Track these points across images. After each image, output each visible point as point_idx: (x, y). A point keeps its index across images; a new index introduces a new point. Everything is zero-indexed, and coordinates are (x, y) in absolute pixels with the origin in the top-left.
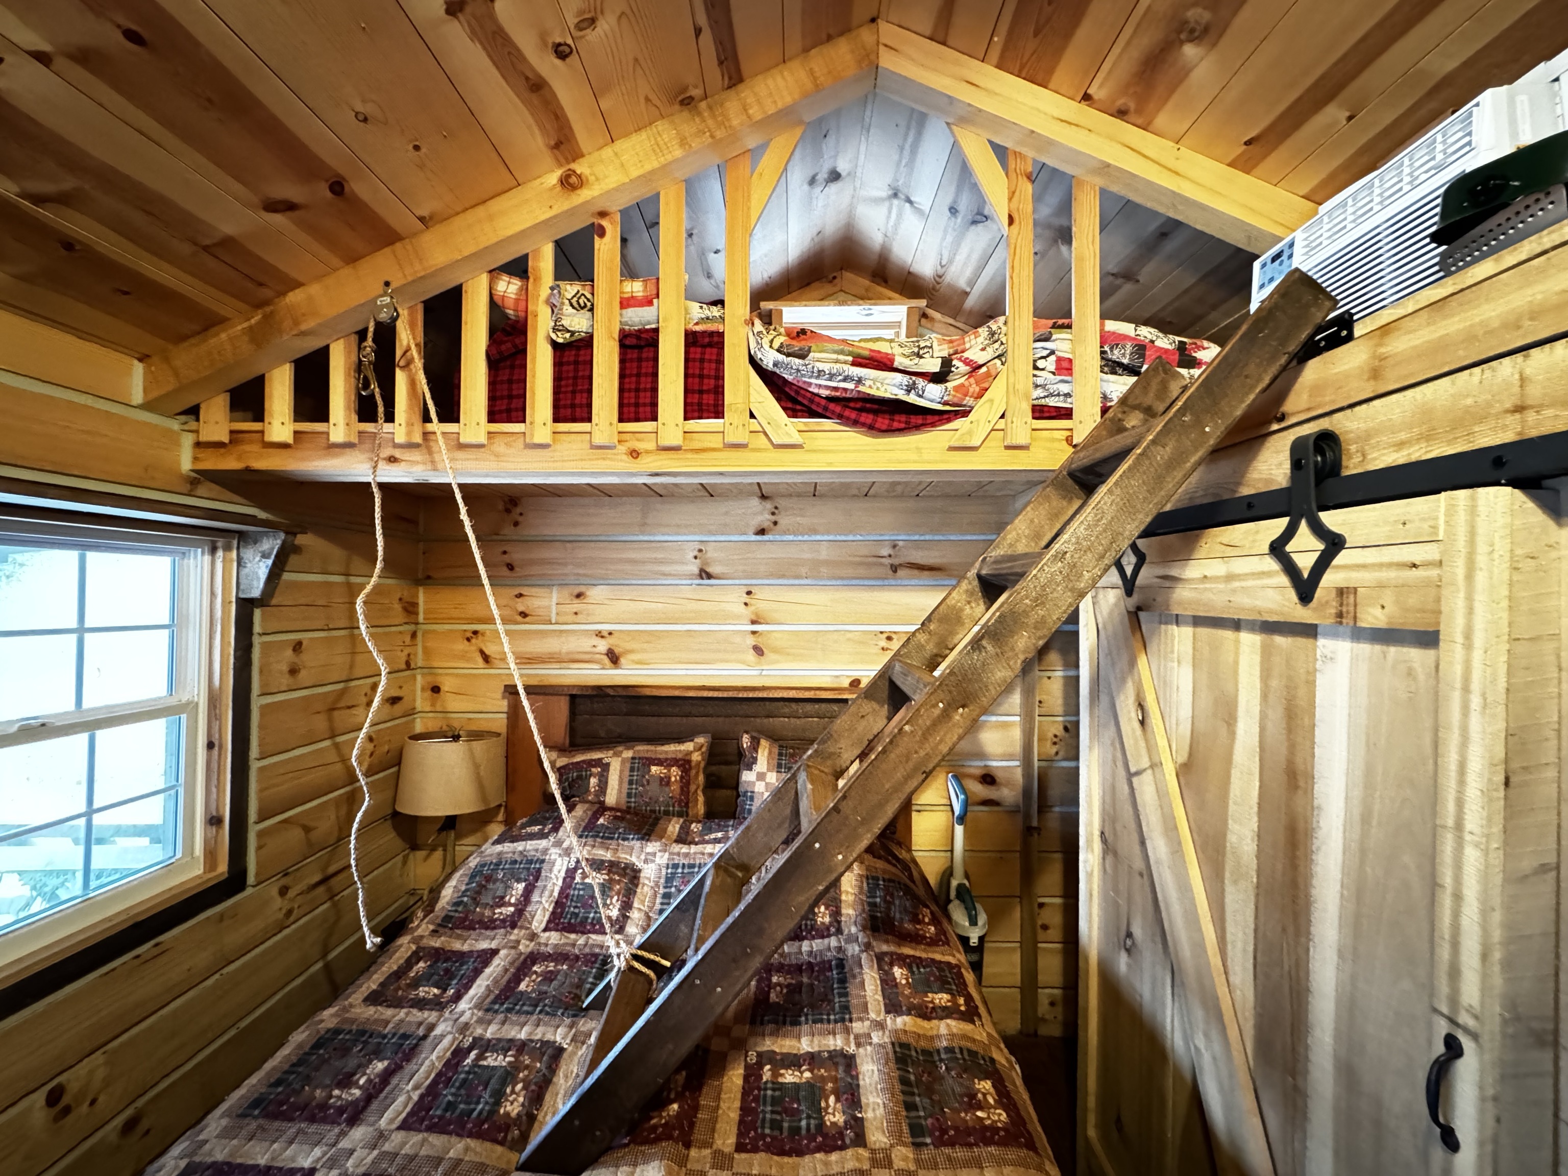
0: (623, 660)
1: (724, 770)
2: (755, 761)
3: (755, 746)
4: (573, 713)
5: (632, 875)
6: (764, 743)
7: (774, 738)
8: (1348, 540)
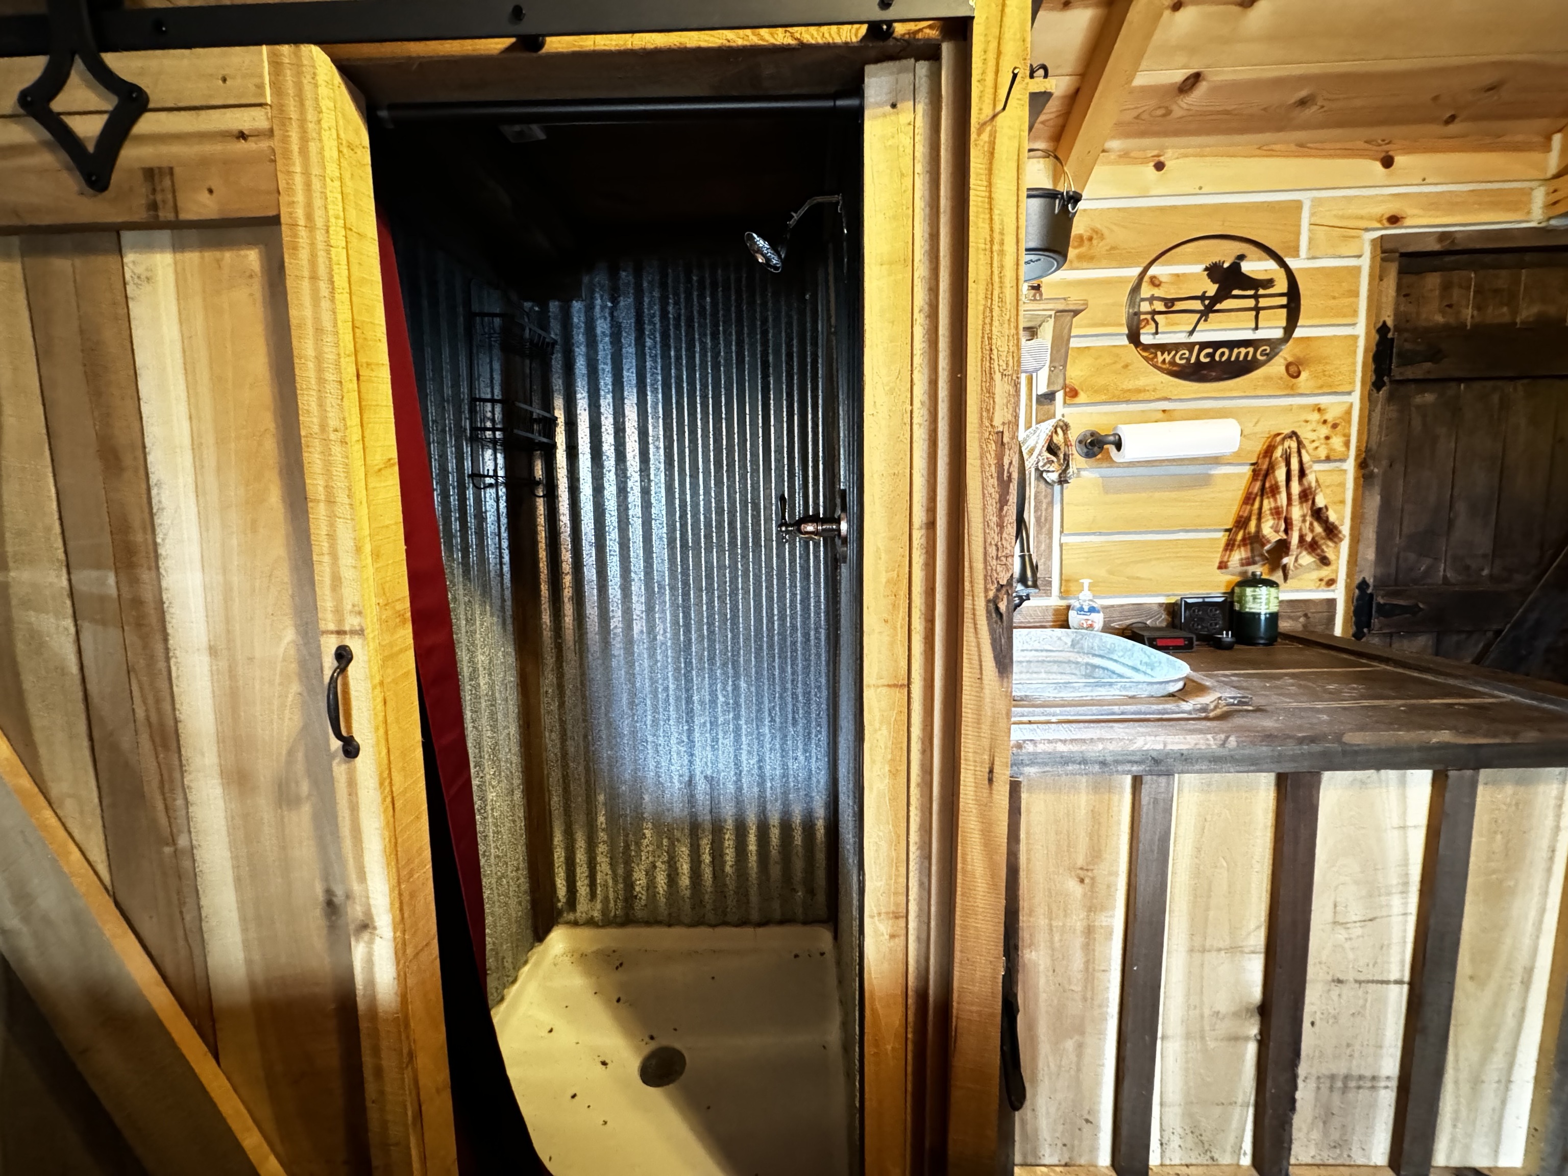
8: (152, 97)
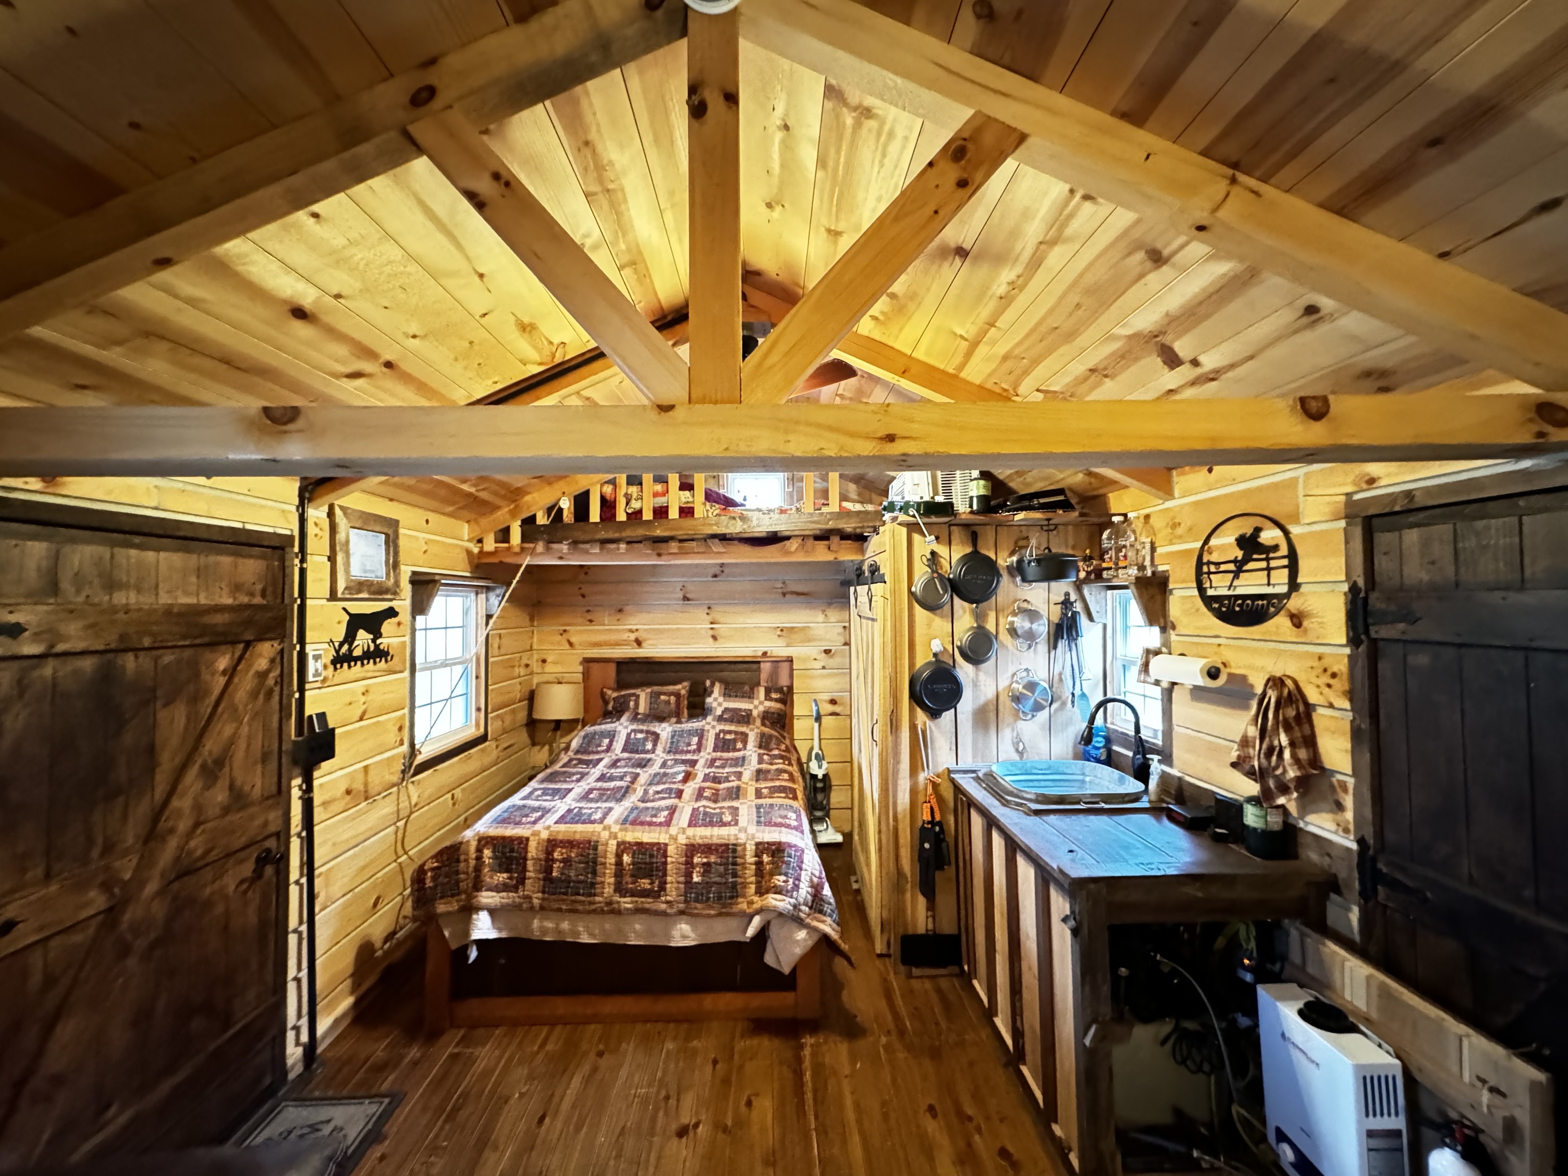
0: (644, 645)
1: (697, 699)
2: (712, 692)
3: (713, 685)
4: (618, 672)
5: (656, 737)
6: (717, 685)
7: (721, 681)
